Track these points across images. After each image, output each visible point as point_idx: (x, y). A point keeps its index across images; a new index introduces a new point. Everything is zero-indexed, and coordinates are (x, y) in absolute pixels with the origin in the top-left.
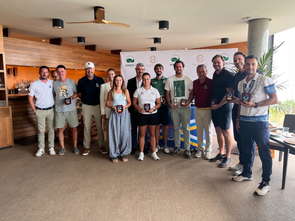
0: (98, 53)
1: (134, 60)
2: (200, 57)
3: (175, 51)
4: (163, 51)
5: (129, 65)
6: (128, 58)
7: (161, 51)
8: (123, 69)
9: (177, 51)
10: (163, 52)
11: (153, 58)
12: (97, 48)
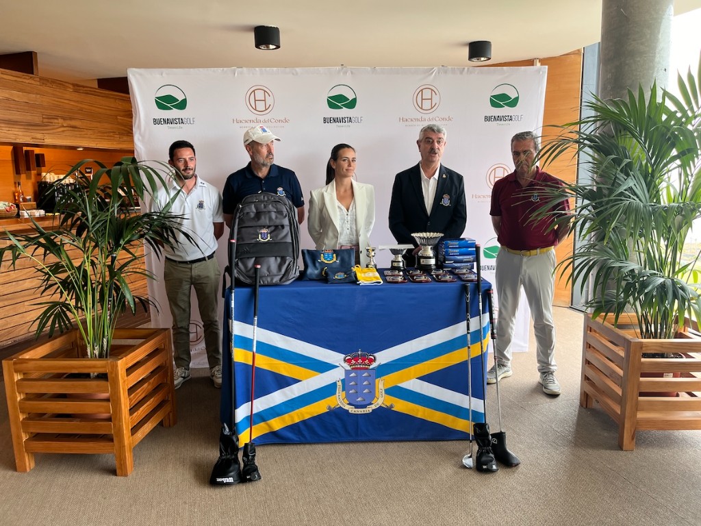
0: (45, 81)
1: (184, 101)
2: (427, 94)
3: (339, 72)
4: (297, 69)
5: (167, 121)
6: (162, 93)
7: (288, 70)
8: (143, 137)
9: (345, 73)
10: (297, 74)
11: (260, 95)
12: (41, 64)
